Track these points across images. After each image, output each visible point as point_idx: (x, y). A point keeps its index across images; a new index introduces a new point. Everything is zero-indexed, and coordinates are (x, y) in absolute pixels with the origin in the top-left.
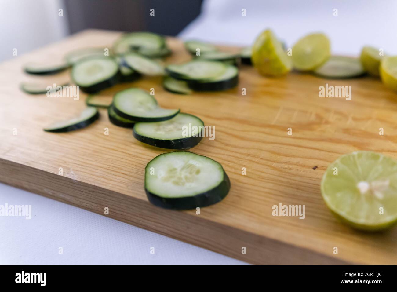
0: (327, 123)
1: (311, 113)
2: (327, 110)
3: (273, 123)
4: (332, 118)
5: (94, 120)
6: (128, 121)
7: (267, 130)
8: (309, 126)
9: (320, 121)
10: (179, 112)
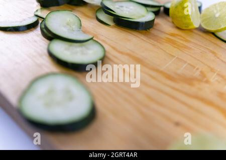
0: (207, 82)
1: (197, 69)
2: (212, 70)
3: (162, 69)
4: (213, 78)
5: (31, 27)
6: (50, 35)
7: (154, 74)
8: (189, 81)
9: (203, 78)
10: (92, 39)
